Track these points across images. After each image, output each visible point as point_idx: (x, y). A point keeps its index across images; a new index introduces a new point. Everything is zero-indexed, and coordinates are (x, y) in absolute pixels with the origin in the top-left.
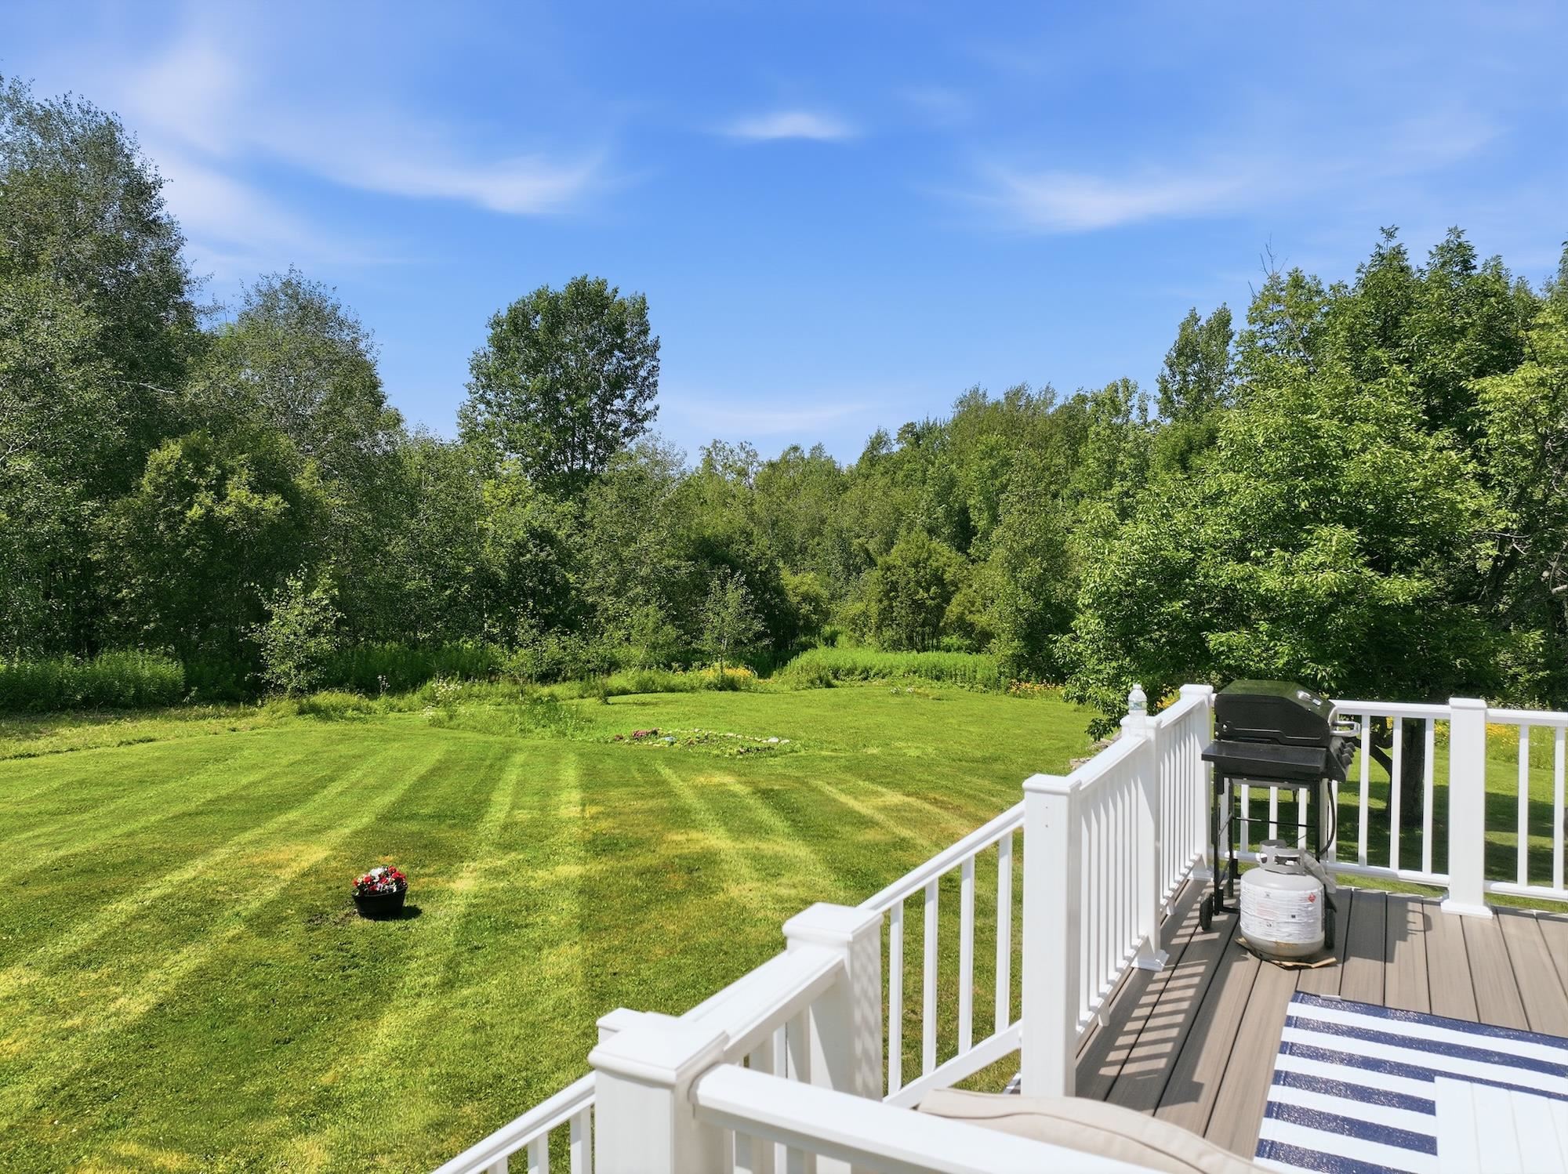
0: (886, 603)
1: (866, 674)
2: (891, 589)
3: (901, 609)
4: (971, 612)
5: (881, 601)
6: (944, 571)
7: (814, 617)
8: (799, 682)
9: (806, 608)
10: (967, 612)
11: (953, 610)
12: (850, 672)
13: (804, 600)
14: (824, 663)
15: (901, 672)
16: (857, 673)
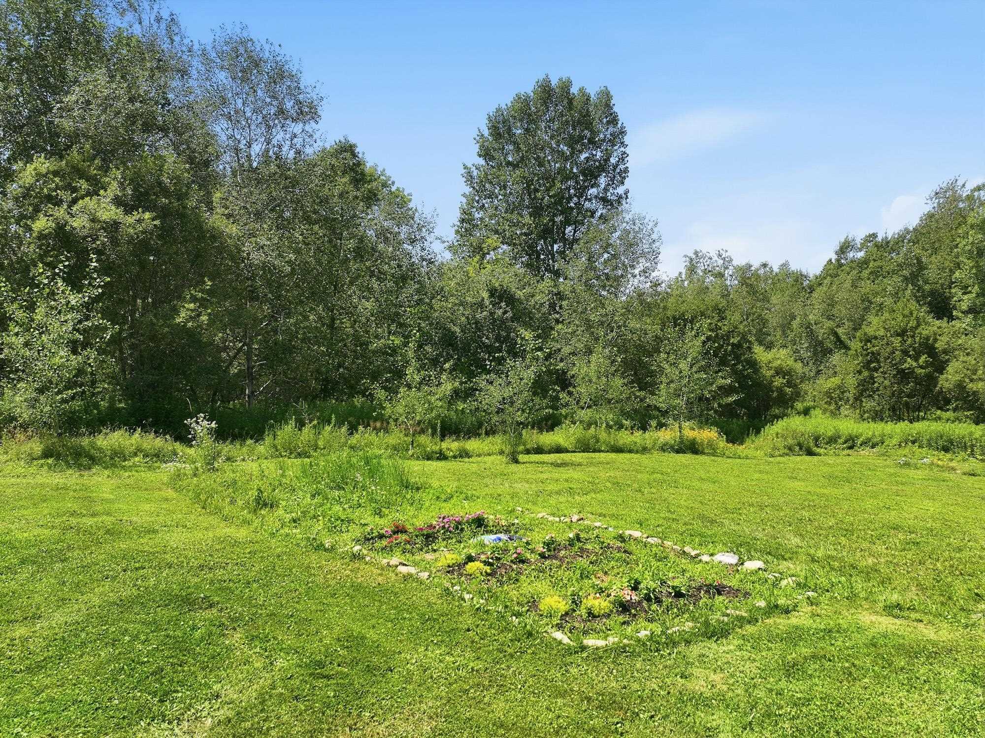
0: (866, 374)
1: (851, 443)
2: (871, 362)
3: (883, 380)
4: (972, 380)
5: (860, 372)
6: (936, 340)
7: (788, 390)
8: (775, 448)
9: (778, 382)
10: (967, 380)
11: (948, 379)
12: (832, 440)
13: (777, 373)
14: (801, 428)
15: (895, 441)
16: (840, 441)
